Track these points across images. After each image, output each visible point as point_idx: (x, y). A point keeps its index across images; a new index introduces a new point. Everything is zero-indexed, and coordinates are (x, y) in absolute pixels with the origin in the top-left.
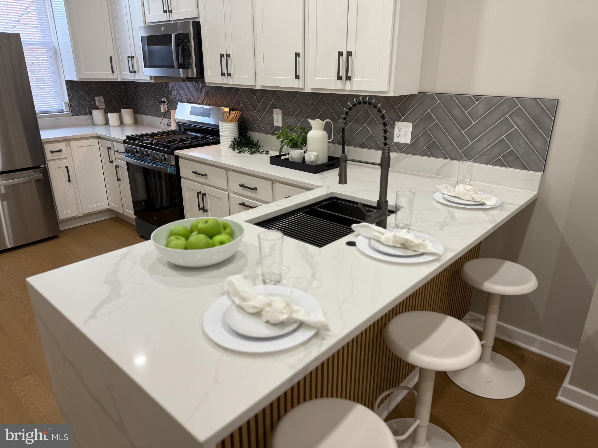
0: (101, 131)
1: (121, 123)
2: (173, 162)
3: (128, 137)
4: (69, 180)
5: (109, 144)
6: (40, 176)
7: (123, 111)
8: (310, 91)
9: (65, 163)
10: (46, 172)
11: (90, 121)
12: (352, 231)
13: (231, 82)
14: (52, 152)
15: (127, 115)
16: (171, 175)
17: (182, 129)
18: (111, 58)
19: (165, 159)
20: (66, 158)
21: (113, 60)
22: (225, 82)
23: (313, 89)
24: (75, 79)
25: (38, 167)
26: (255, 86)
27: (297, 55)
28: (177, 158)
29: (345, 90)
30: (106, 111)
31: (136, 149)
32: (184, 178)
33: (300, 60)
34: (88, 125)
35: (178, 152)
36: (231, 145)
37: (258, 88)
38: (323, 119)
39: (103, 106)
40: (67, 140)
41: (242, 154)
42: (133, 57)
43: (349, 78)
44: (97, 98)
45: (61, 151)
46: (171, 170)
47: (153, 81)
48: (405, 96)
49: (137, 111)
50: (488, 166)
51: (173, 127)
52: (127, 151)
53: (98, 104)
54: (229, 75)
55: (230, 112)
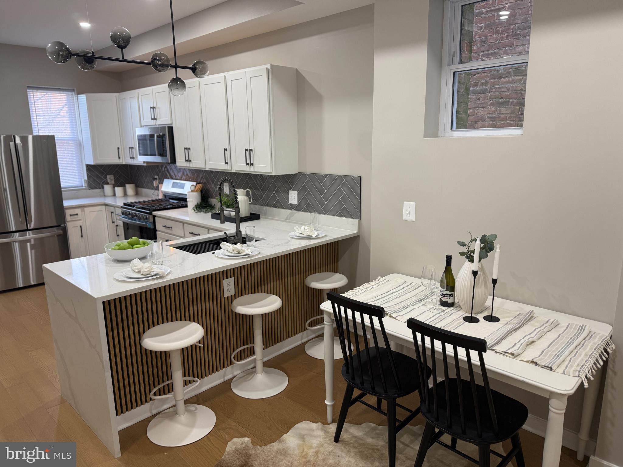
0: (109, 201)
1: (125, 194)
2: (152, 220)
3: (125, 204)
4: (82, 236)
5: (112, 209)
6: (61, 232)
7: (127, 186)
8: (235, 172)
9: (79, 223)
10: (65, 230)
11: (102, 193)
12: (221, 248)
13: (191, 166)
14: (71, 215)
15: (130, 189)
16: (149, 229)
17: (167, 198)
18: (118, 148)
19: (146, 218)
20: (80, 220)
21: (120, 150)
22: (188, 165)
23: (236, 170)
24: (92, 163)
25: (60, 226)
26: (205, 168)
27: (225, 150)
28: (154, 217)
29: (251, 171)
30: (114, 186)
31: (129, 212)
32: (159, 231)
33: (228, 153)
34: (100, 196)
35: (155, 213)
36: (194, 208)
37: (207, 169)
38: (244, 189)
39: (113, 182)
40: (82, 207)
41: (199, 213)
42: (133, 148)
43: (252, 164)
44: (108, 177)
45: (77, 214)
46: (150, 225)
47: (145, 165)
48: (292, 174)
49: (138, 186)
50: (335, 217)
51: (161, 197)
52: (123, 214)
53: (109, 181)
54: (190, 161)
55: (196, 185)
